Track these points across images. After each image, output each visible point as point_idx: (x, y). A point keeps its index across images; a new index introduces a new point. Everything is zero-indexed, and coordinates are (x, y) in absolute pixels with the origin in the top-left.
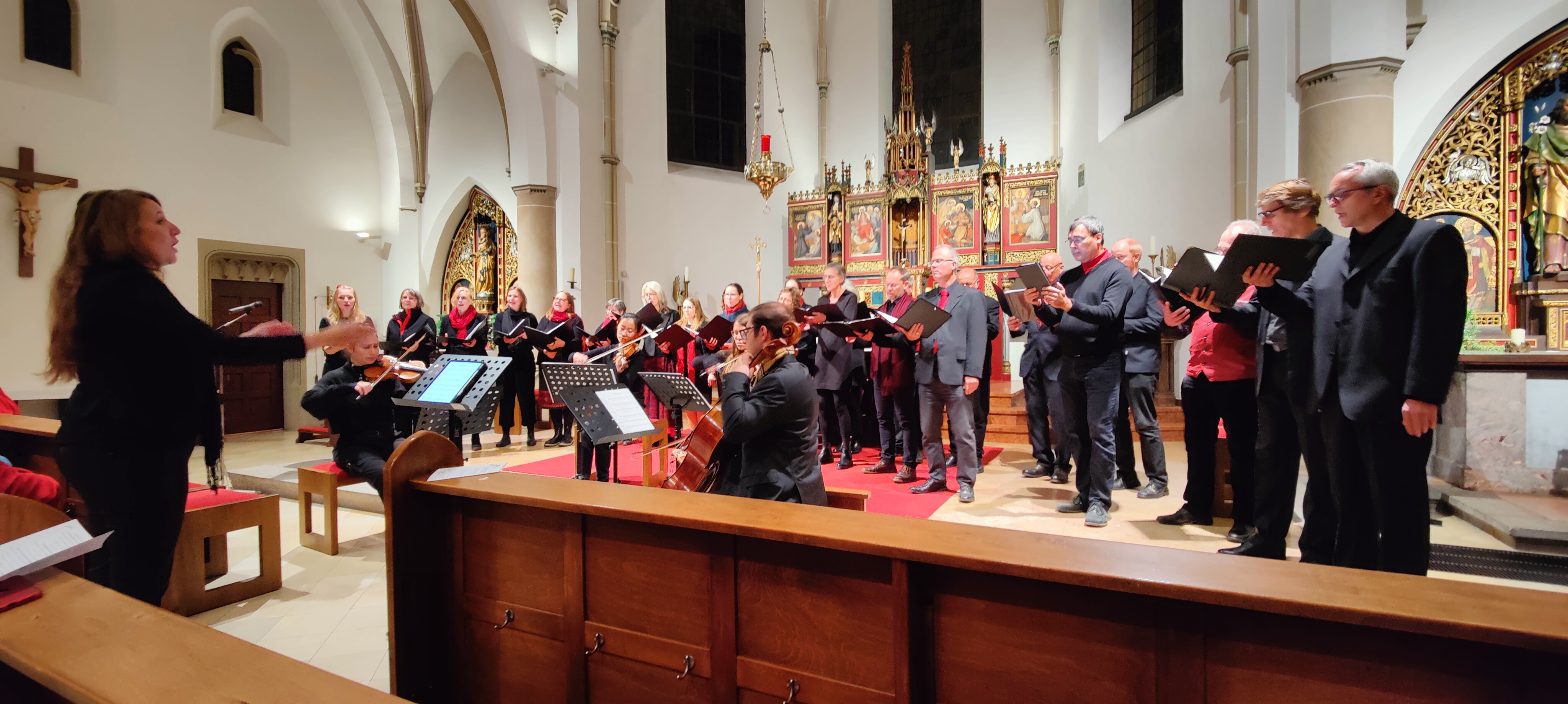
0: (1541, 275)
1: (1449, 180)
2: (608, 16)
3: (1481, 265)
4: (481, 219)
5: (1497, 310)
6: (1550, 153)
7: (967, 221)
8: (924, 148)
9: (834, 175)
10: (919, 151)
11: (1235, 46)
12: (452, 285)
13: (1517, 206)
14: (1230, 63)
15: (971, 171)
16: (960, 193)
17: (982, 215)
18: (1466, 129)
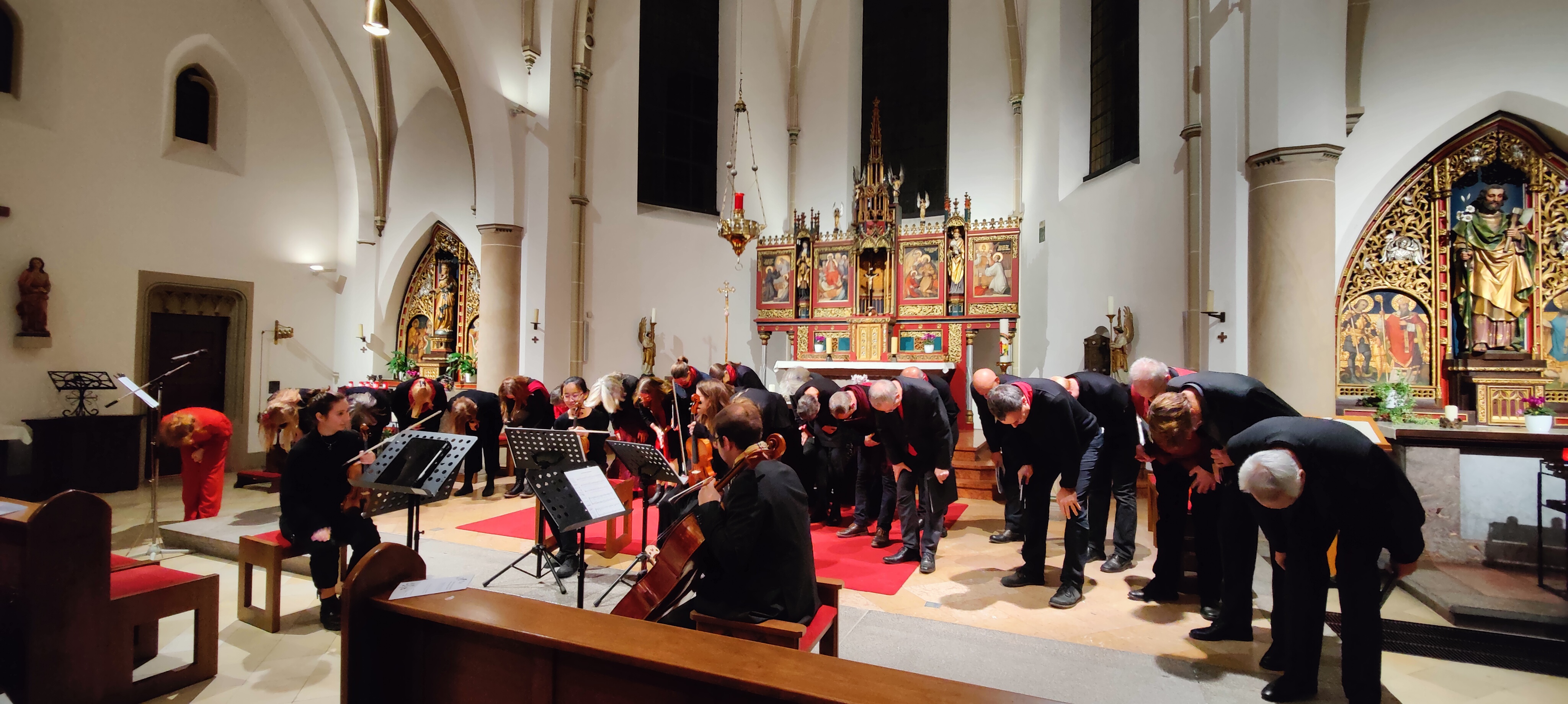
0: (1470, 353)
1: (1386, 259)
2: (581, 59)
3: (1416, 340)
4: (443, 255)
5: (1431, 384)
6: (1475, 238)
7: (932, 272)
8: (892, 199)
9: (803, 222)
10: (886, 202)
11: (1188, 123)
12: (409, 320)
13: (1447, 286)
14: (1183, 138)
15: (937, 224)
16: (926, 245)
17: (947, 267)
18: (1401, 212)
